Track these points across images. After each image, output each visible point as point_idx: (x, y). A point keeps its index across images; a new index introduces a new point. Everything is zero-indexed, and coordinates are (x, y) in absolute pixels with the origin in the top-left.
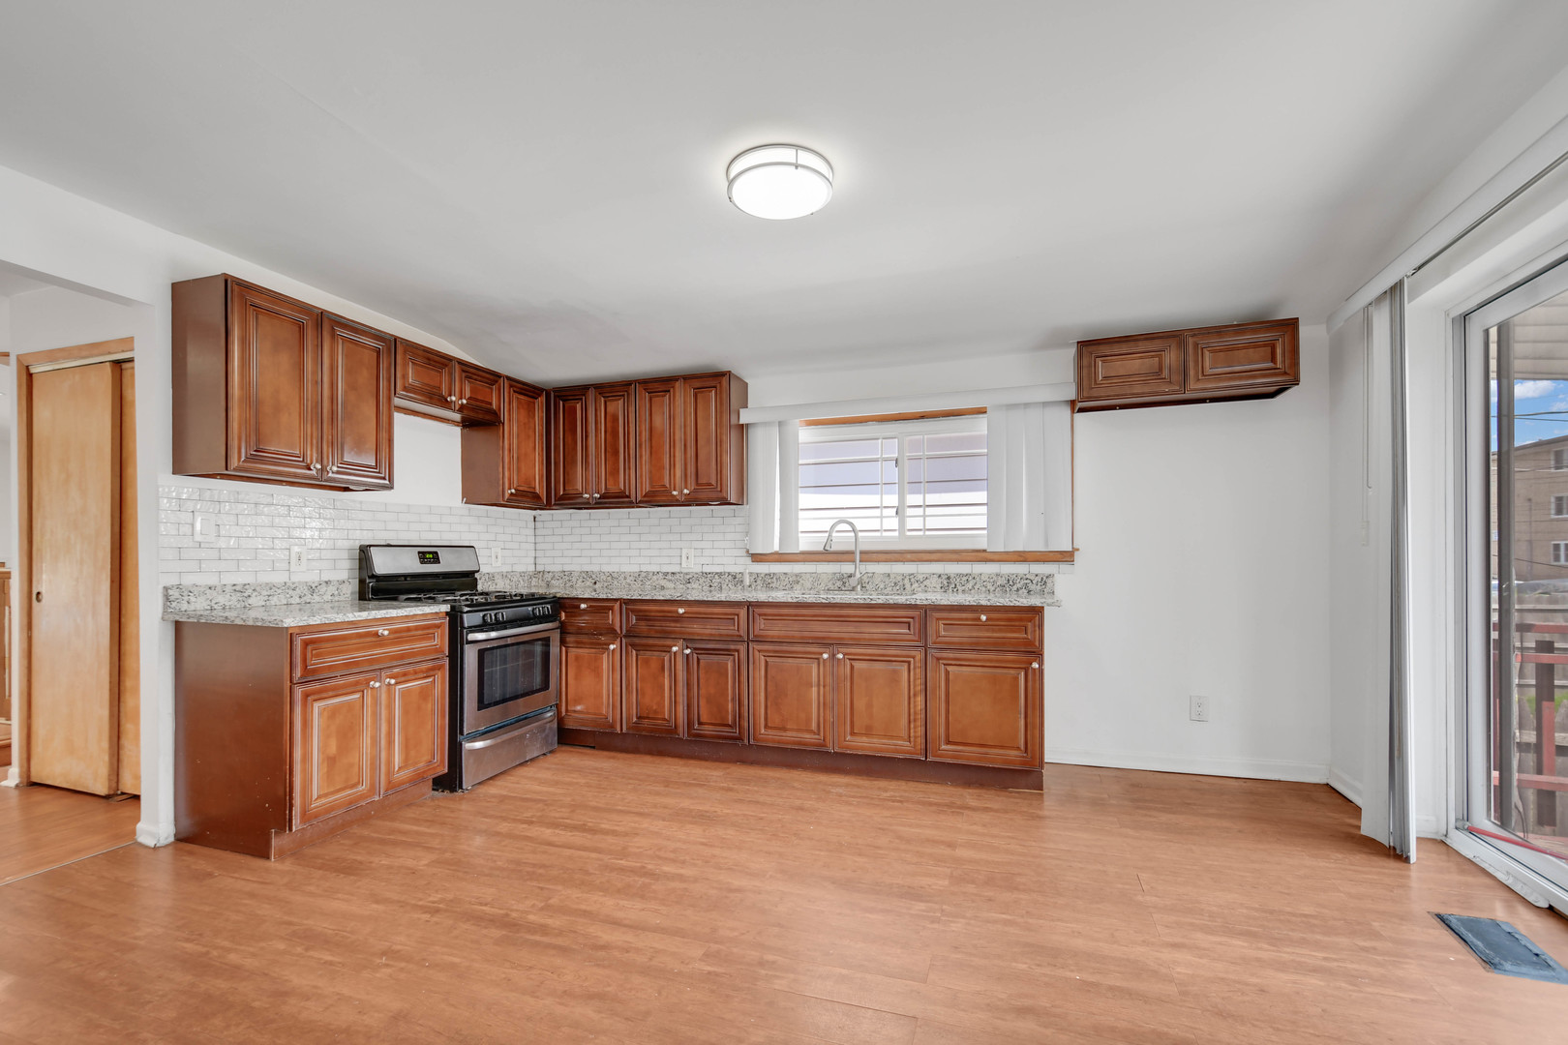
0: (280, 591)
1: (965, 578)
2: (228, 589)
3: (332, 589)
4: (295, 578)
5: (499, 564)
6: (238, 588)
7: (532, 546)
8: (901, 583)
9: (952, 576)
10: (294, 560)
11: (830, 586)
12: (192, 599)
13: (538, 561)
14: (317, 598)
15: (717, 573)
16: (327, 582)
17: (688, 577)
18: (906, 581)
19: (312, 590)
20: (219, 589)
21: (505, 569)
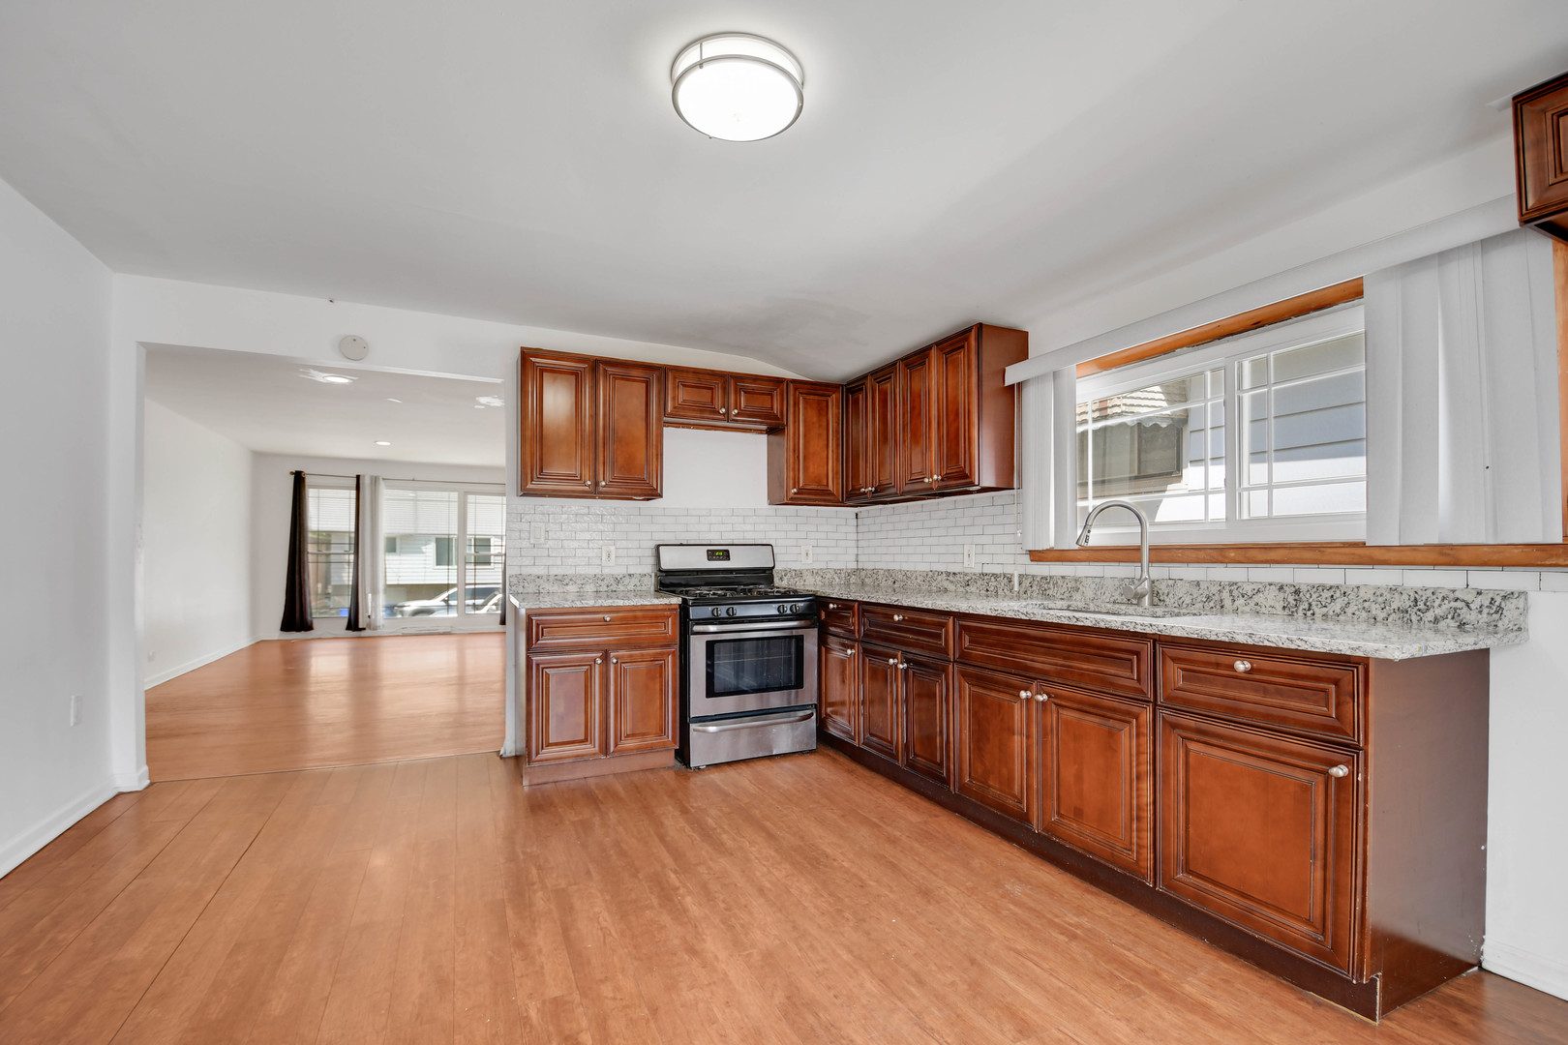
0: (590, 581)
1: (1327, 594)
2: (552, 578)
3: (634, 581)
4: (606, 571)
5: (810, 561)
6: (559, 578)
7: (854, 544)
8: (1217, 597)
9: (1304, 589)
10: (604, 557)
11: (1117, 596)
12: (526, 585)
13: (860, 558)
14: (621, 587)
15: (993, 574)
16: (630, 575)
17: (967, 578)
18: (1225, 595)
19: (618, 581)
20: (545, 578)
21: (817, 566)
